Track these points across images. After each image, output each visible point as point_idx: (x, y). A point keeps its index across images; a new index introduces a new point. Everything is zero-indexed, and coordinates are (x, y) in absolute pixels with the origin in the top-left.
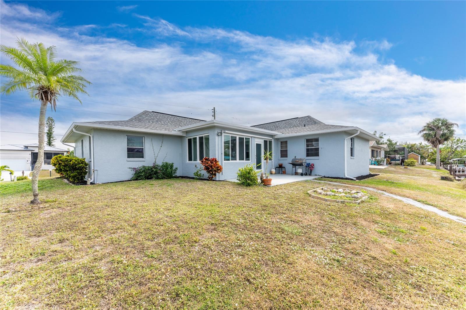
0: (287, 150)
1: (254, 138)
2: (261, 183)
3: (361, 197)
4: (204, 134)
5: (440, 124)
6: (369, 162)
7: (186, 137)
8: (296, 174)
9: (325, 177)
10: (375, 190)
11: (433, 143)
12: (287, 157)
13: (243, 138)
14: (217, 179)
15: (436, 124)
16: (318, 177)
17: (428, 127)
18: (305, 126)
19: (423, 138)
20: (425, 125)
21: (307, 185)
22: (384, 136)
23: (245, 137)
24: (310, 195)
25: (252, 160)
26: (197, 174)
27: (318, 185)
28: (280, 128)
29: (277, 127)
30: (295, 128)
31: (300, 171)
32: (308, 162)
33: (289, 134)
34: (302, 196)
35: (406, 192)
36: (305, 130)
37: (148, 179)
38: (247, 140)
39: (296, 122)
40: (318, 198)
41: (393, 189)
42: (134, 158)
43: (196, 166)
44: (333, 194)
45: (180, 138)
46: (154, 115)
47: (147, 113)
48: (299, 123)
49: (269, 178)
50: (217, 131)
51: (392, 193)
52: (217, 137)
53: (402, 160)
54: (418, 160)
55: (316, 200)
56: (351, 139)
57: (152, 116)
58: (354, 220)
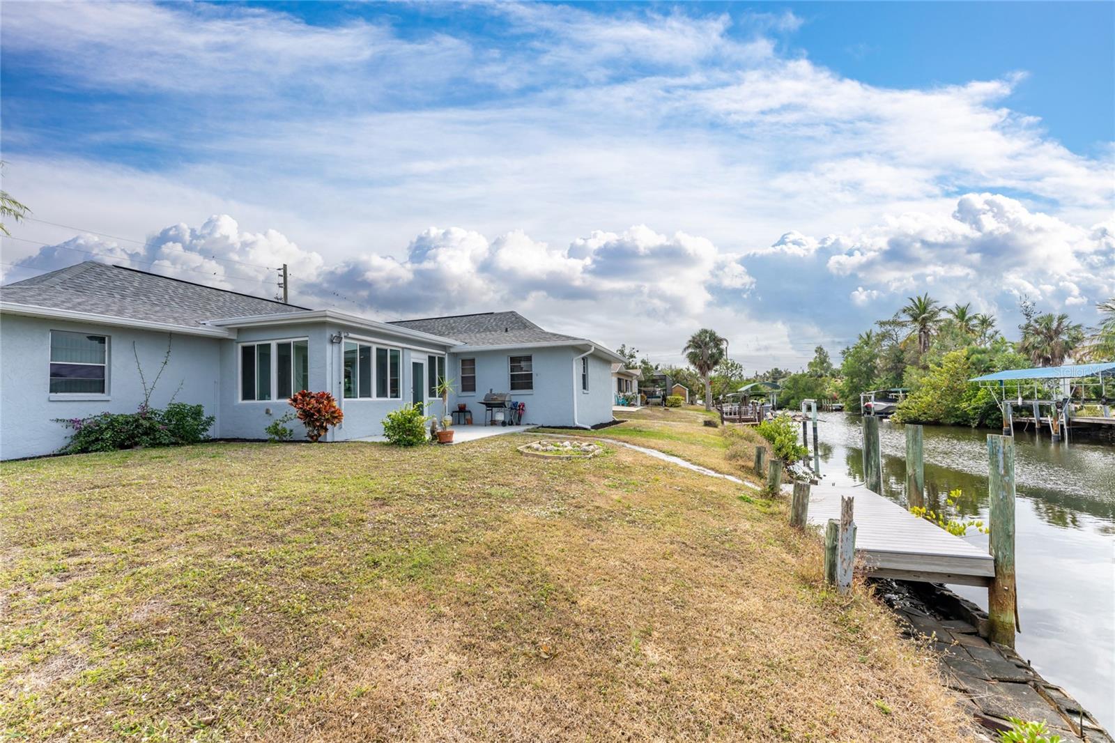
0: (474, 377)
1: (409, 351)
2: (433, 439)
3: (593, 451)
4: (293, 339)
5: (708, 339)
6: (613, 401)
7: (238, 343)
8: (493, 423)
9: (543, 427)
10: (614, 442)
11: (701, 368)
12: (474, 390)
13: (386, 350)
14: (329, 439)
15: (703, 337)
16: (533, 426)
17: (693, 342)
18: (506, 331)
19: (687, 360)
20: (690, 338)
21: (515, 439)
22: (636, 355)
23: (389, 348)
24: (522, 453)
25: (403, 397)
26: (275, 430)
27: (533, 439)
28: (458, 330)
29: (453, 328)
30: (488, 333)
31: (500, 417)
32: (514, 399)
33: (478, 345)
34: (510, 454)
35: (653, 442)
36: (508, 339)
37: (122, 446)
38: (394, 353)
39: (489, 321)
40: (534, 455)
41: (639, 439)
42: (70, 392)
43: (267, 412)
44: (556, 448)
45: (218, 344)
46: (121, 277)
47: (98, 270)
48: (496, 325)
49: (448, 430)
50: (330, 333)
51: (635, 445)
52: (329, 347)
53: (663, 396)
54: (685, 396)
55: (531, 459)
56: (583, 359)
57: (116, 278)
58: (581, 476)
